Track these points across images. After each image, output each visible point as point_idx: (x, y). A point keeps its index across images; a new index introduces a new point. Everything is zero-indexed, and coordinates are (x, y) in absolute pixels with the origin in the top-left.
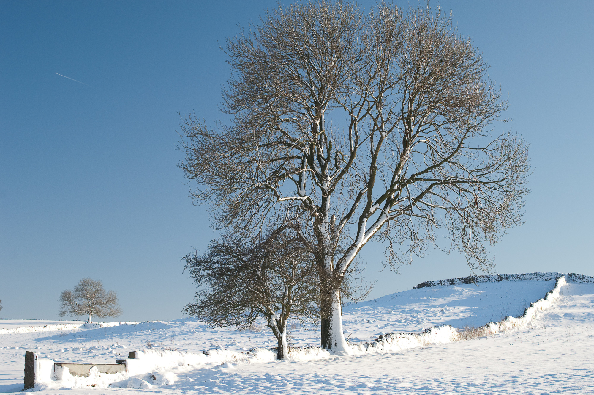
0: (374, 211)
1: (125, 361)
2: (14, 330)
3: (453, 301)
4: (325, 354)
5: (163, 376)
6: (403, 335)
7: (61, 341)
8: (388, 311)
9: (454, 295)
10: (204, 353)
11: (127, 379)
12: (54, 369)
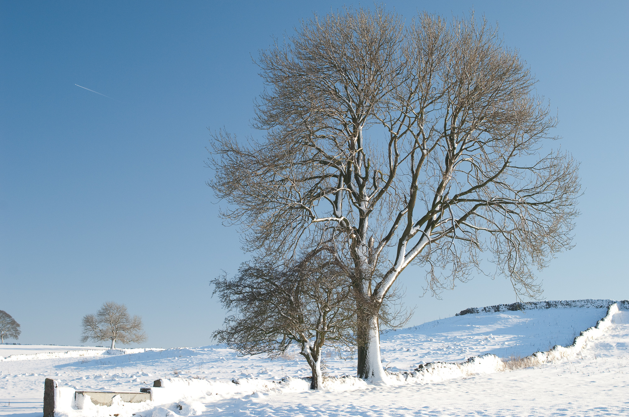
0: (415, 234)
1: (150, 389)
2: (34, 356)
3: (498, 329)
4: (362, 384)
5: (190, 406)
6: (445, 365)
7: (83, 368)
8: (429, 339)
9: (499, 322)
10: (233, 381)
11: (152, 408)
12: (75, 398)
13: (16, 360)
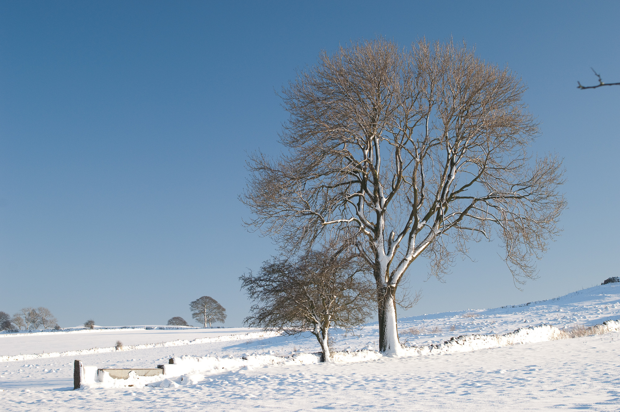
0: (422, 228)
1: (163, 366)
5: (188, 378)
10: (243, 358)
11: (163, 380)
12: (98, 374)
13: (201, 343)
